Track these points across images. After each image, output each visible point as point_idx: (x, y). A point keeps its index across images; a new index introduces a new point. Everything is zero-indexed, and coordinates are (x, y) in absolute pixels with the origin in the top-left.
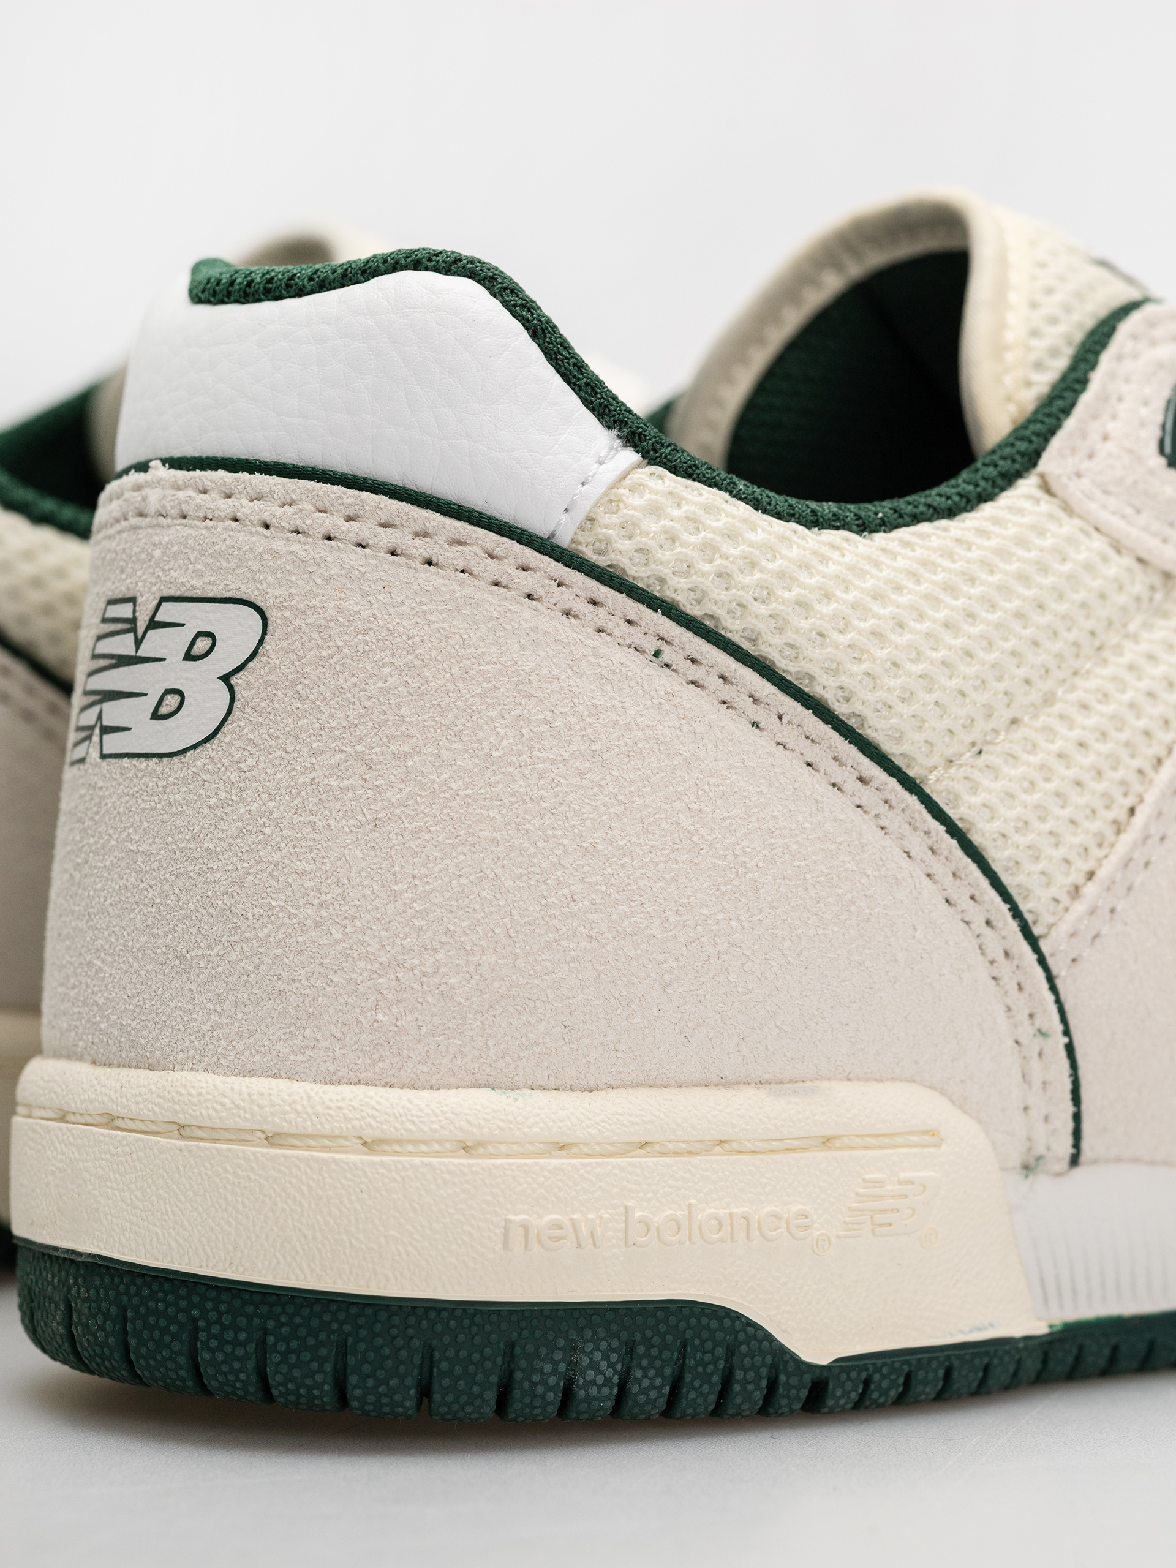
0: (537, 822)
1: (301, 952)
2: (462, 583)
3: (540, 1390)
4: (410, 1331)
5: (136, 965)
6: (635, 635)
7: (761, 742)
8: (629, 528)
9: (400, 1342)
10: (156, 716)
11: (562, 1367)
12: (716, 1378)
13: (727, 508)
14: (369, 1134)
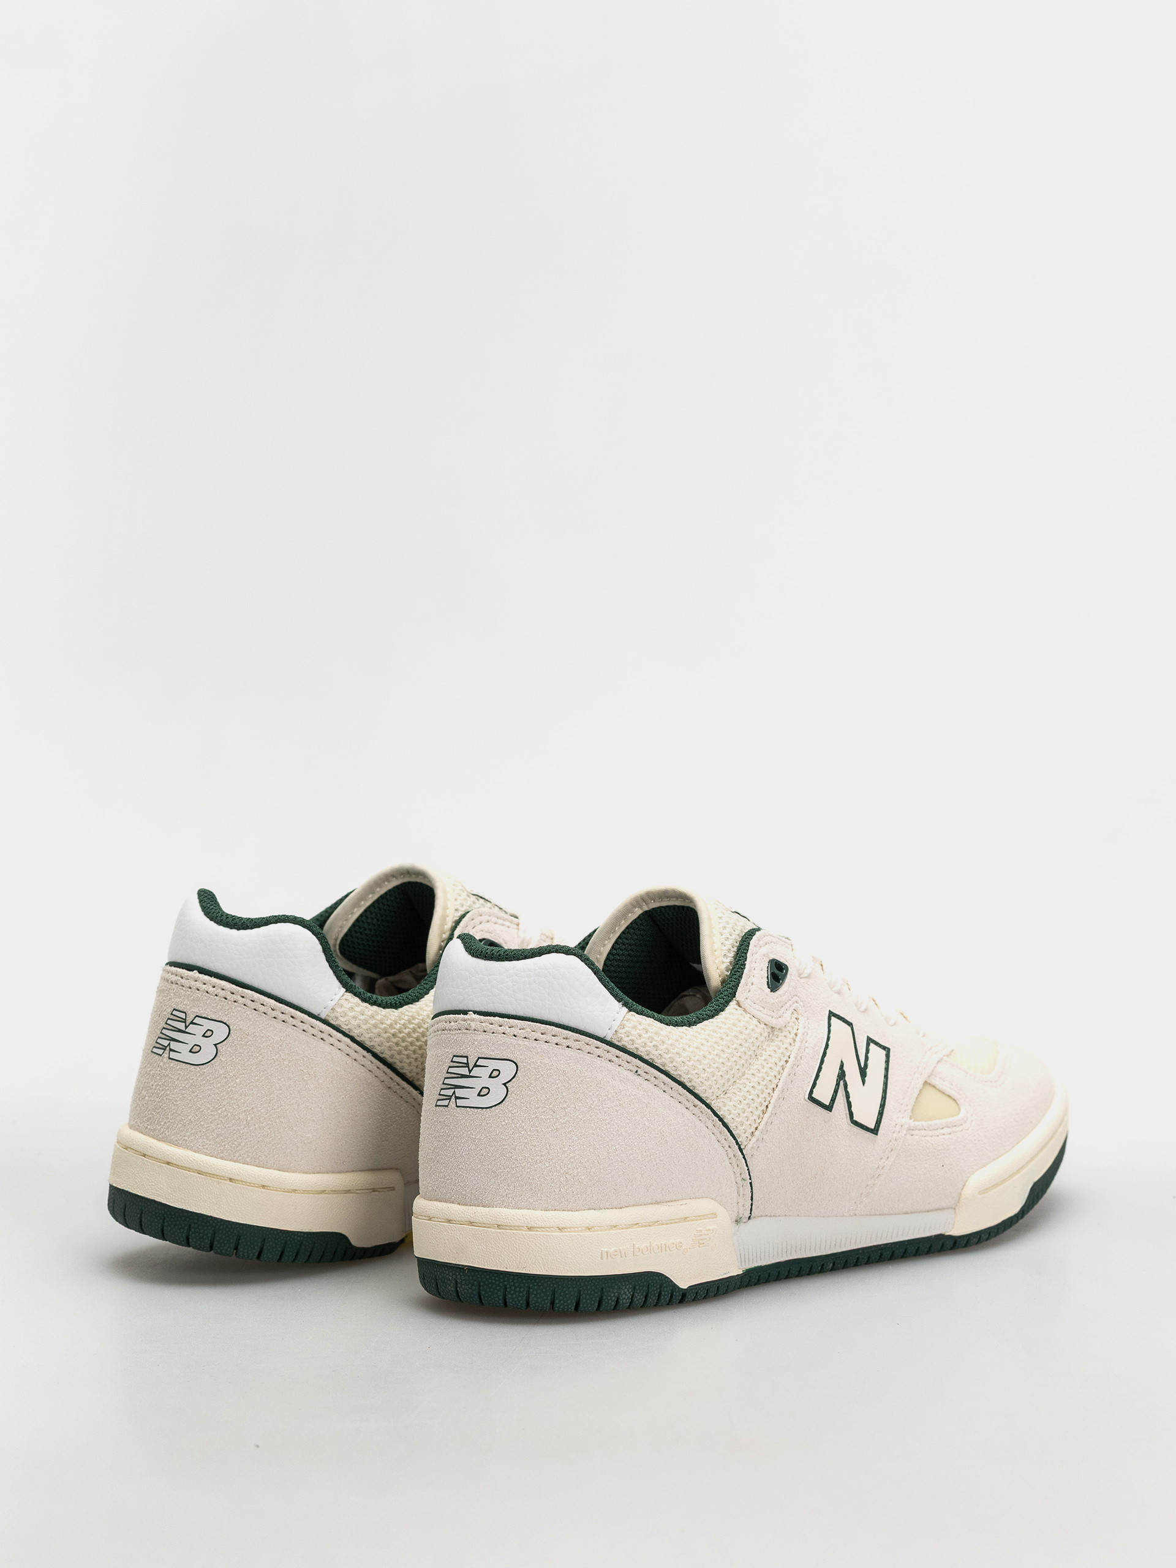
0: (605, 1127)
1: (535, 1170)
2: (579, 1053)
3: (610, 1301)
4: (574, 1286)
5: (477, 1174)
6: (630, 1066)
7: (666, 1096)
8: (628, 1034)
9: (571, 1289)
10: (479, 1095)
11: (616, 1294)
12: (657, 1295)
13: (655, 1024)
14: (561, 1226)
